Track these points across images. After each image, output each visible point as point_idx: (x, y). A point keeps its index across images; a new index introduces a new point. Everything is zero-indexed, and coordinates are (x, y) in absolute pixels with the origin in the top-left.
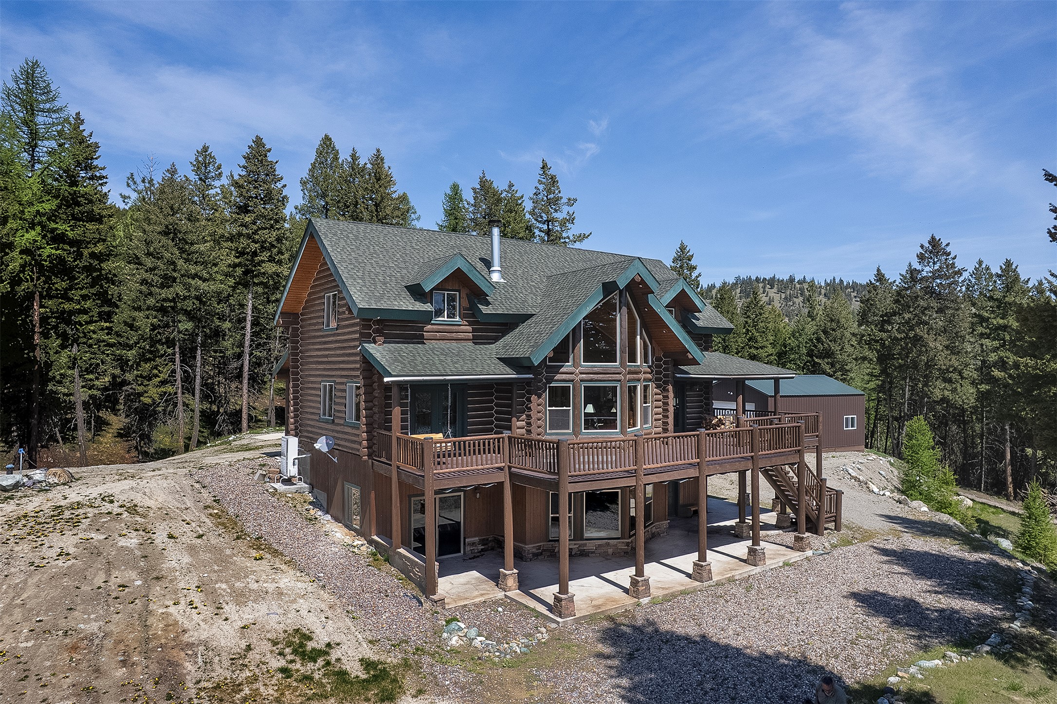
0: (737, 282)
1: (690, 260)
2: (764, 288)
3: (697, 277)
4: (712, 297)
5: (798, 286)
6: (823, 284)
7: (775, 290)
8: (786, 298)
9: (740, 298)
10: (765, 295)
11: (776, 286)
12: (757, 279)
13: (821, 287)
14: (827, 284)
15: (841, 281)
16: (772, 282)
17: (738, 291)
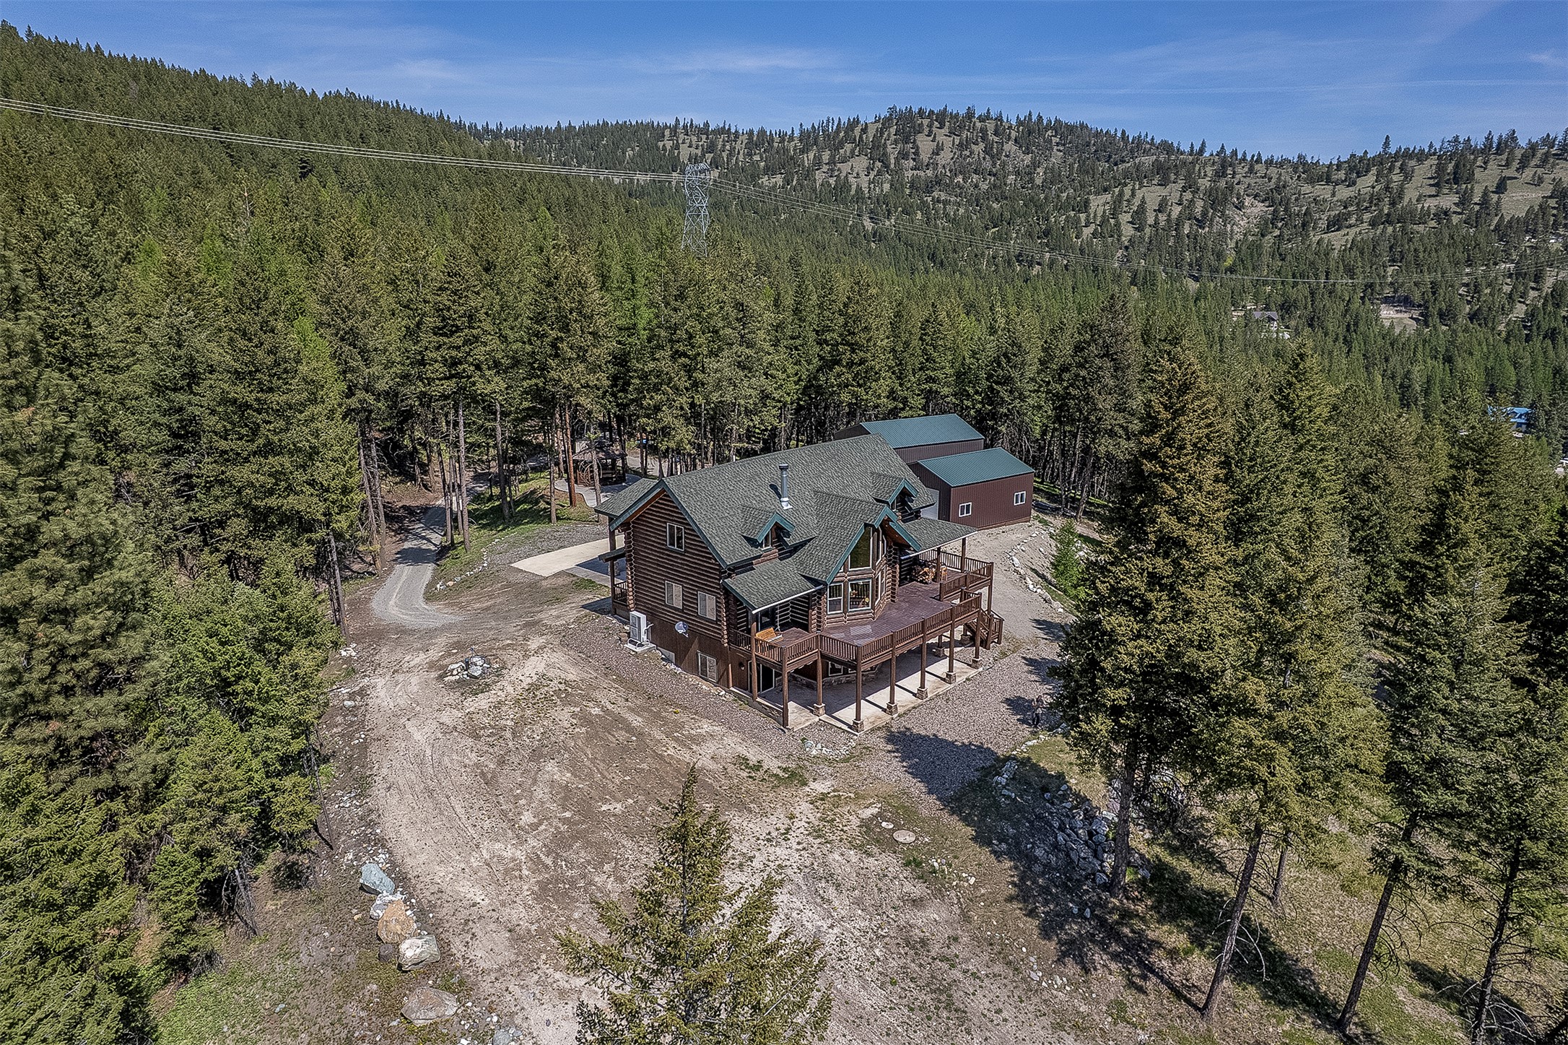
0: (891, 115)
2: (930, 126)
4: (855, 139)
5: (978, 125)
6: (1014, 123)
7: (946, 130)
8: (961, 144)
9: (896, 142)
10: (931, 138)
11: (947, 124)
12: (921, 112)
13: (1010, 128)
14: (1020, 123)
15: (1040, 118)
16: (941, 117)
17: (893, 130)
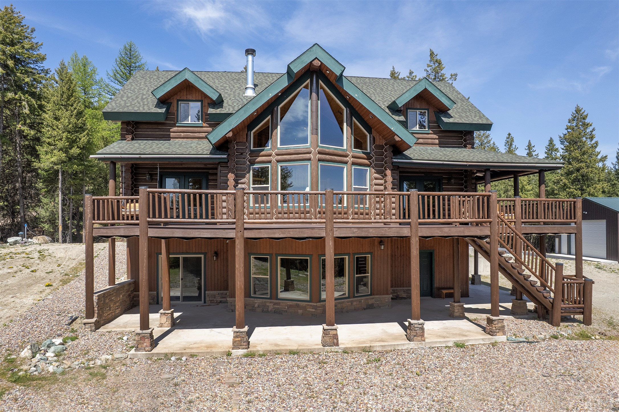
1: (584, 119)
3: (592, 132)
